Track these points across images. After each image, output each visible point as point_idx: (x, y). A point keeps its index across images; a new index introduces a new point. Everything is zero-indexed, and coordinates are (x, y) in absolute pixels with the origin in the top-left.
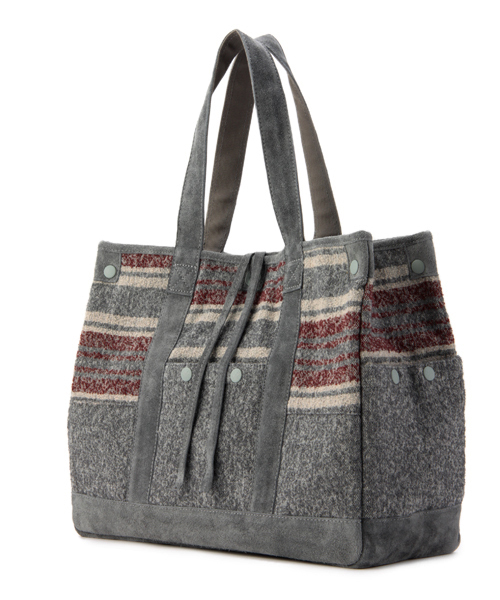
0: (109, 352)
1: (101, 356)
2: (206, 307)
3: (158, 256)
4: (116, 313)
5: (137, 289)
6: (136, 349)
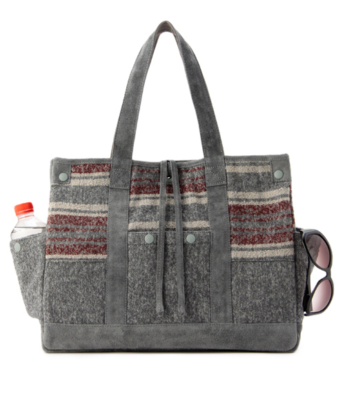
0: (73, 226)
1: (68, 230)
2: (141, 196)
3: (99, 165)
4: (74, 203)
5: (87, 187)
6: (97, 224)
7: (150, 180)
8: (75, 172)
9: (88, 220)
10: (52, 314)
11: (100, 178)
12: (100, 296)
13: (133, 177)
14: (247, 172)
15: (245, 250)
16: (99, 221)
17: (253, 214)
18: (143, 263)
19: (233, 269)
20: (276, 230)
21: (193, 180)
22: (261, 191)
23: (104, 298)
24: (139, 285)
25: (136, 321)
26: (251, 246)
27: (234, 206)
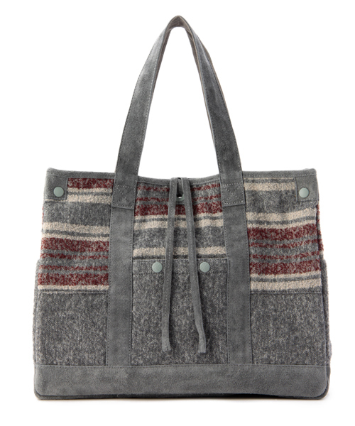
0: (70, 253)
1: (65, 257)
2: (148, 217)
3: (100, 180)
4: (72, 223)
5: (87, 204)
6: (97, 250)
7: (158, 199)
8: (73, 186)
9: (86, 245)
10: (45, 354)
11: (102, 195)
12: (101, 333)
13: (139, 196)
14: (267, 190)
15: (266, 280)
16: (99, 247)
17: (276, 239)
18: (150, 295)
19: (253, 302)
20: (301, 258)
21: (206, 199)
22: (284, 212)
23: (105, 336)
24: (145, 320)
25: (141, 362)
26: (272, 276)
27: (254, 230)
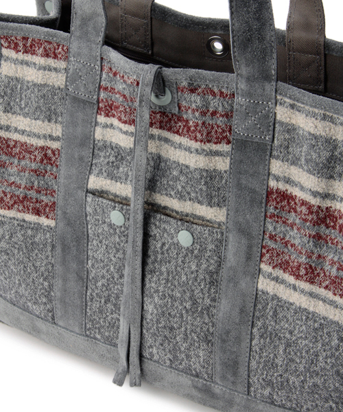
2: (115, 122)
4: (6, 111)
5: (28, 82)
6: (42, 161)
8: (8, 47)
9: (27, 149)
11: (50, 70)
12: (46, 284)
13: (104, 83)
15: (283, 282)
16: (45, 155)
18: (109, 253)
20: (338, 269)
22: (332, 178)
24: (103, 285)
26: (291, 279)
27: (278, 192)
